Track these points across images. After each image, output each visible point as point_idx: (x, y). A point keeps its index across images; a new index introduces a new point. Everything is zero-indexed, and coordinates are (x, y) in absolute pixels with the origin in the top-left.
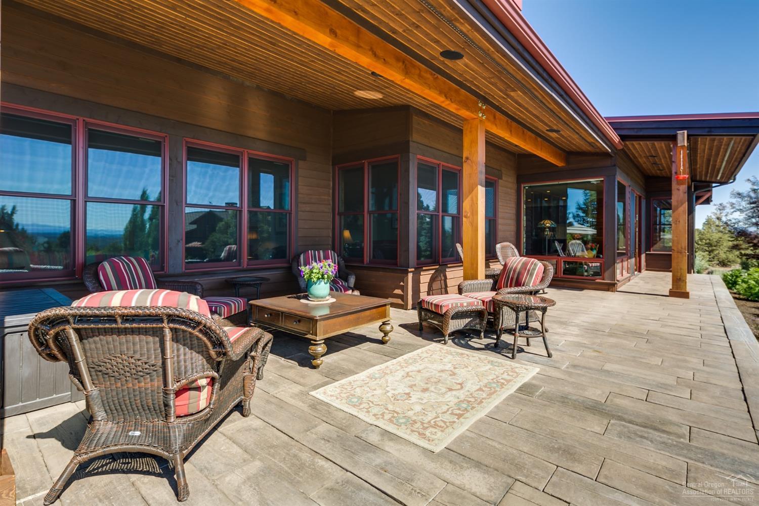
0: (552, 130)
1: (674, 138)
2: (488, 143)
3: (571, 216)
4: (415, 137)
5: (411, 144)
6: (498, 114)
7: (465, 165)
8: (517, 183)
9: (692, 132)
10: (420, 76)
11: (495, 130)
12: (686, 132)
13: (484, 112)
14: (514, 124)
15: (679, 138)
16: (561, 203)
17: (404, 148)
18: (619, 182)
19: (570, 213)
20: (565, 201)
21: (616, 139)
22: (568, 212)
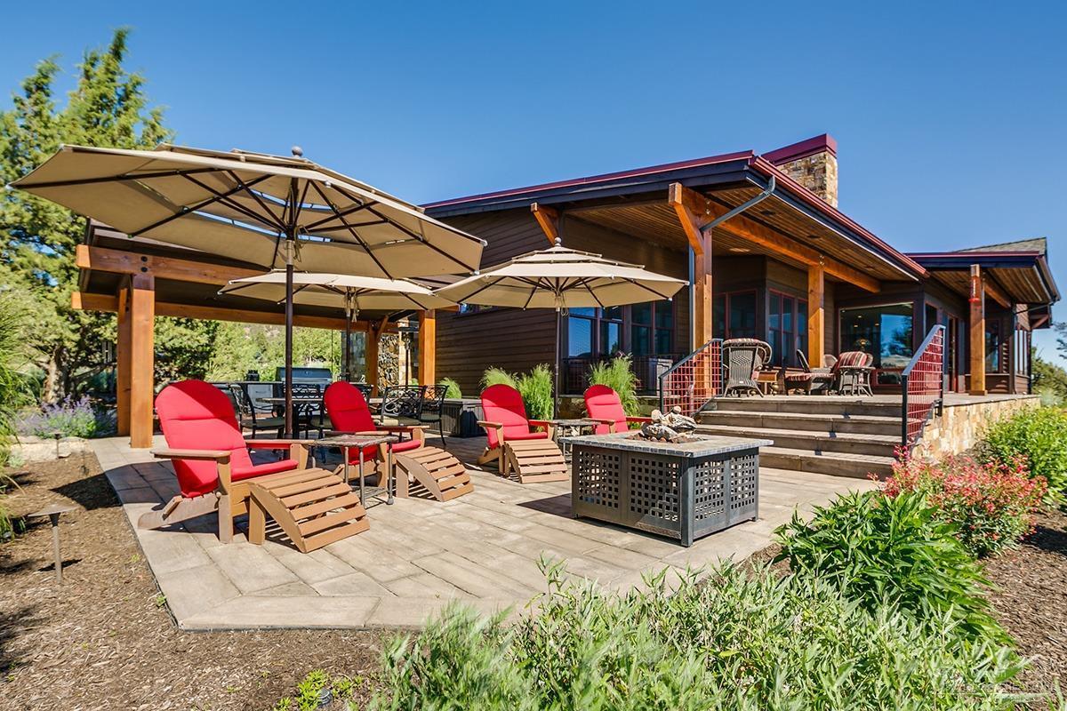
0: (869, 267)
1: (968, 269)
2: (825, 280)
3: (886, 348)
4: (769, 276)
5: (767, 281)
6: (831, 260)
7: (810, 296)
8: (835, 307)
9: (983, 265)
10: (794, 247)
11: (829, 271)
12: (978, 266)
13: (823, 260)
14: (841, 265)
15: (972, 270)
16: (875, 330)
17: (762, 283)
18: (927, 305)
19: (885, 345)
20: (879, 327)
21: (922, 271)
22: (882, 343)
